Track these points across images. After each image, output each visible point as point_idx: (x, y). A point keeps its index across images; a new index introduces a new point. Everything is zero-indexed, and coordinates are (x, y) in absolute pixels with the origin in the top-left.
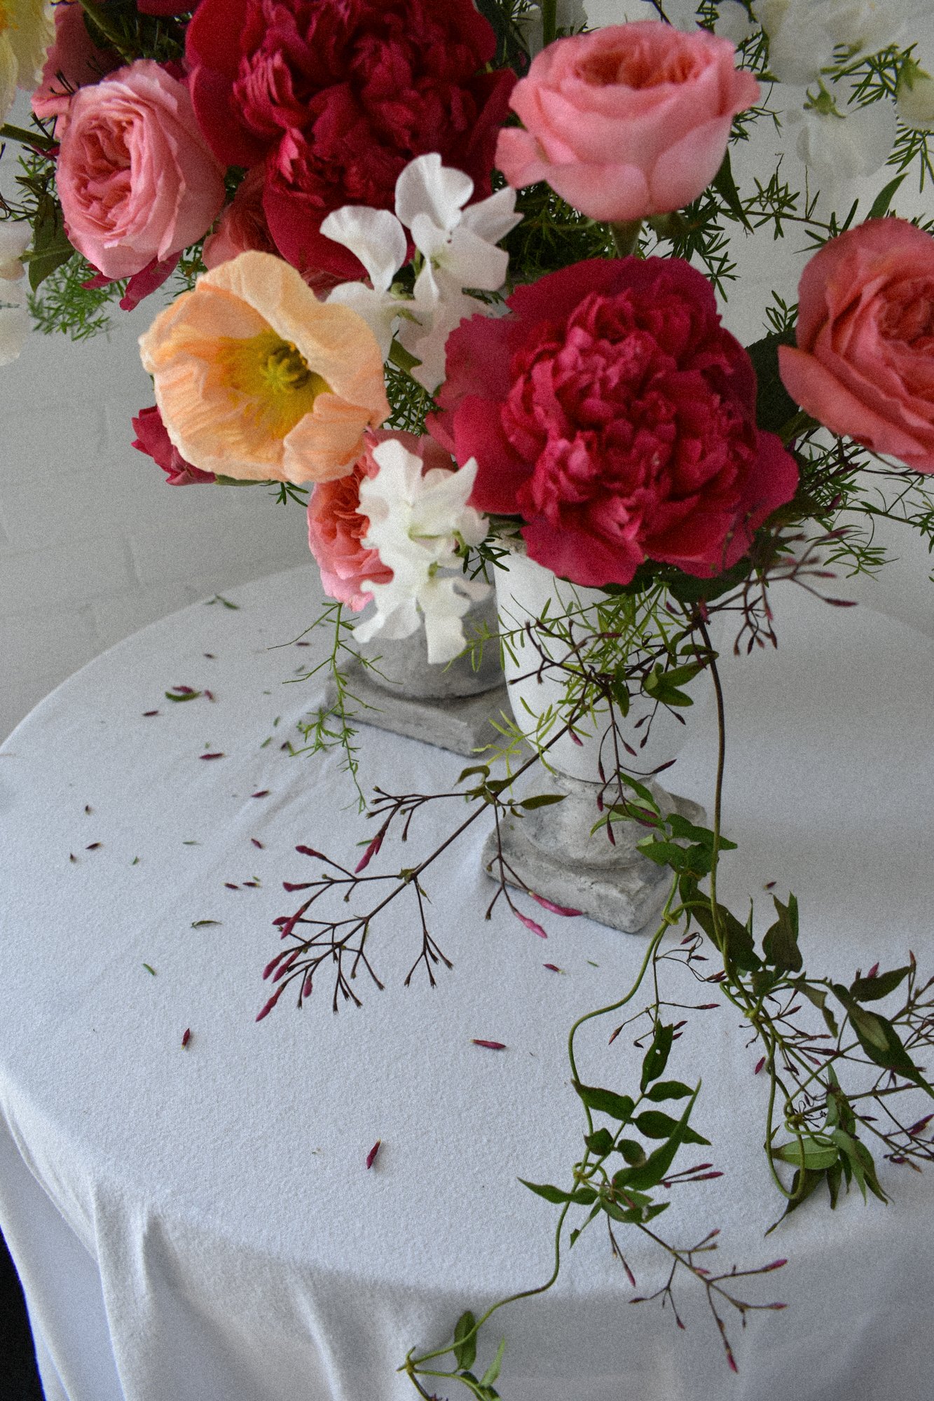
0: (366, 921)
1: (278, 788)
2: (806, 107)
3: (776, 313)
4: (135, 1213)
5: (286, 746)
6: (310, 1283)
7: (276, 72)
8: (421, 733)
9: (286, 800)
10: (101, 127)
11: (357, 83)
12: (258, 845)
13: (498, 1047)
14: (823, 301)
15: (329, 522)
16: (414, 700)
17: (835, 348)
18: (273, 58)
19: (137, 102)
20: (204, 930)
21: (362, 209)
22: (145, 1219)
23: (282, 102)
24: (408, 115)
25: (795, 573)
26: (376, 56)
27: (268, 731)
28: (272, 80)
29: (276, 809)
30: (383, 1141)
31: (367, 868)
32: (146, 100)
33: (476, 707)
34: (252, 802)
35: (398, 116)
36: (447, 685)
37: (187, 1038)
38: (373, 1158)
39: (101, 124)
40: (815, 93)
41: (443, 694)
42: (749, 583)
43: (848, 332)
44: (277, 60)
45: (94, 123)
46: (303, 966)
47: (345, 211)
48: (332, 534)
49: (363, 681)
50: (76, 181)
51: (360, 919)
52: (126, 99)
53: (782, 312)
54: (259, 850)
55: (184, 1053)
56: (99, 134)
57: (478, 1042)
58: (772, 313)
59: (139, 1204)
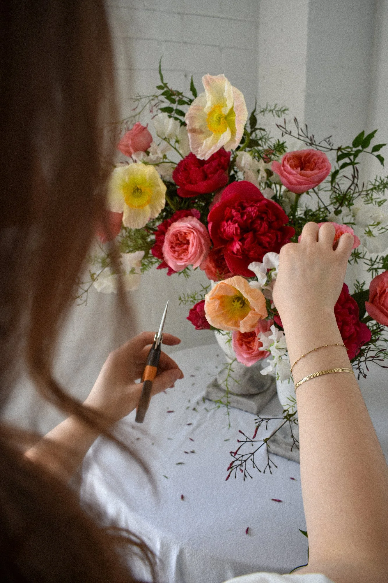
0: (253, 454)
1: (195, 422)
2: (365, 233)
3: (357, 285)
4: (174, 549)
5: (194, 409)
6: (233, 567)
7: (236, 228)
8: (240, 406)
9: (198, 426)
10: (179, 233)
11: (255, 231)
12: (192, 440)
13: (279, 501)
14: (376, 291)
15: (240, 342)
16: (237, 395)
17: (380, 303)
18: (235, 224)
19: (192, 229)
20: (180, 466)
21: (257, 263)
22: (178, 549)
23: (237, 234)
24: (268, 239)
25: (373, 359)
26: (261, 225)
27: (187, 404)
28: (234, 229)
29: (195, 429)
30: (249, 527)
31: (255, 438)
32: (194, 228)
33: (257, 398)
34: (186, 427)
35: (265, 240)
36: (248, 390)
37: (182, 497)
38: (247, 531)
39: (180, 232)
40: (368, 230)
41: (247, 393)
42: (360, 362)
43: (383, 300)
44: (236, 225)
45: (178, 232)
46: (236, 467)
47: (254, 263)
48: (241, 345)
49: (219, 389)
50: (170, 246)
51: (251, 453)
52: (189, 228)
53: (358, 285)
54: (192, 442)
55: (182, 501)
56: (179, 235)
57: (273, 500)
58: (356, 285)
59: (177, 545)
